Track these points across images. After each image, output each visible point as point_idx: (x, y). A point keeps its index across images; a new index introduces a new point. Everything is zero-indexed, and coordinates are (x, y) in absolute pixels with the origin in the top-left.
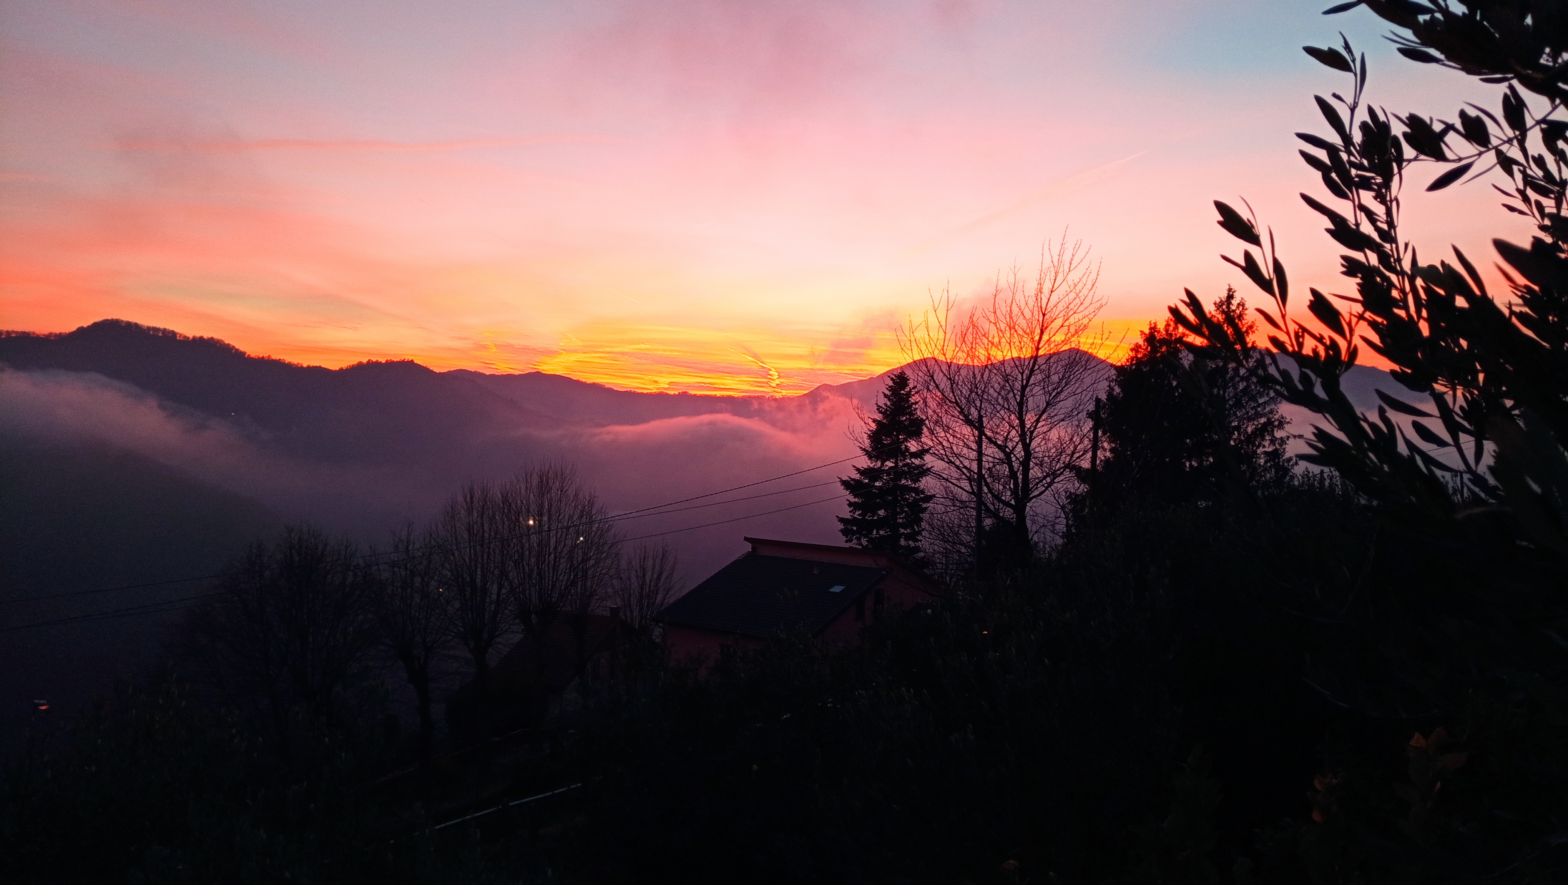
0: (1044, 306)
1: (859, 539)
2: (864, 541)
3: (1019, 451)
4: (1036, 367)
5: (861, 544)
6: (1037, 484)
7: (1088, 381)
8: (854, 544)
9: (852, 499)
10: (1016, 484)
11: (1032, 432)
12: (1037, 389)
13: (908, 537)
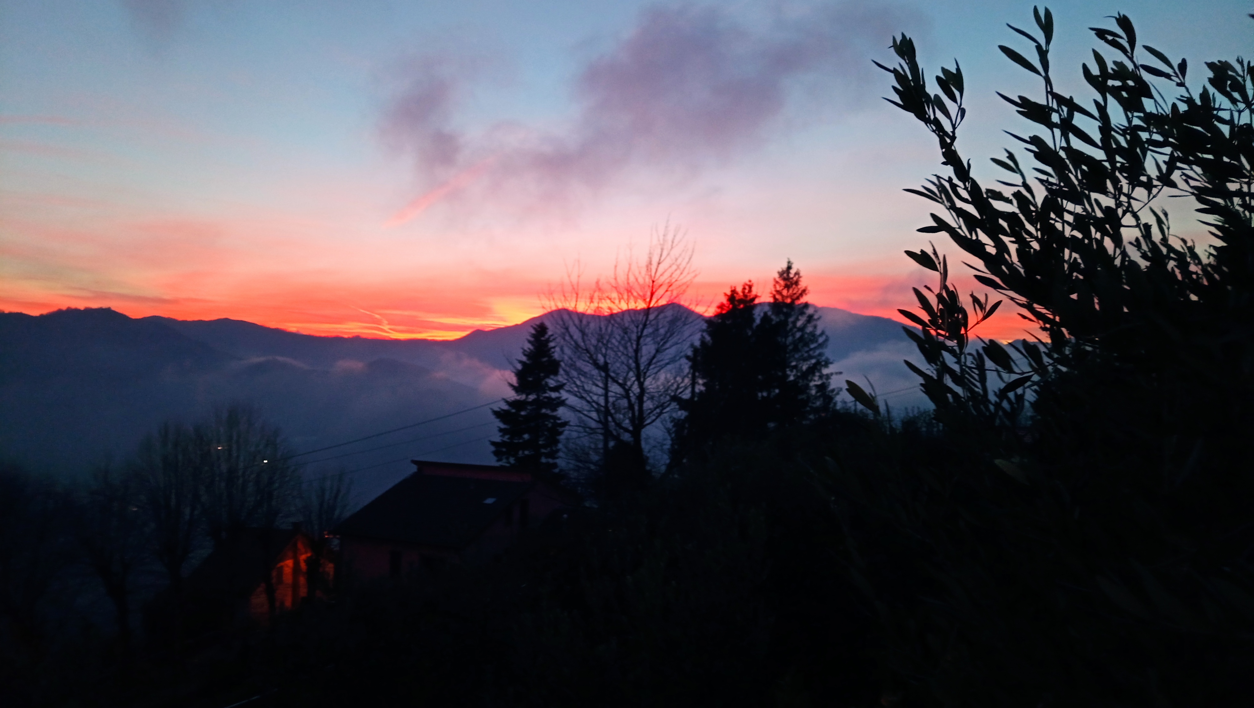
0: (653, 274)
1: (507, 458)
2: (512, 460)
3: (636, 389)
4: (648, 322)
5: (509, 463)
6: (650, 413)
7: (687, 334)
8: (503, 463)
9: (502, 426)
10: (633, 414)
11: (645, 373)
12: (648, 339)
13: (547, 456)
